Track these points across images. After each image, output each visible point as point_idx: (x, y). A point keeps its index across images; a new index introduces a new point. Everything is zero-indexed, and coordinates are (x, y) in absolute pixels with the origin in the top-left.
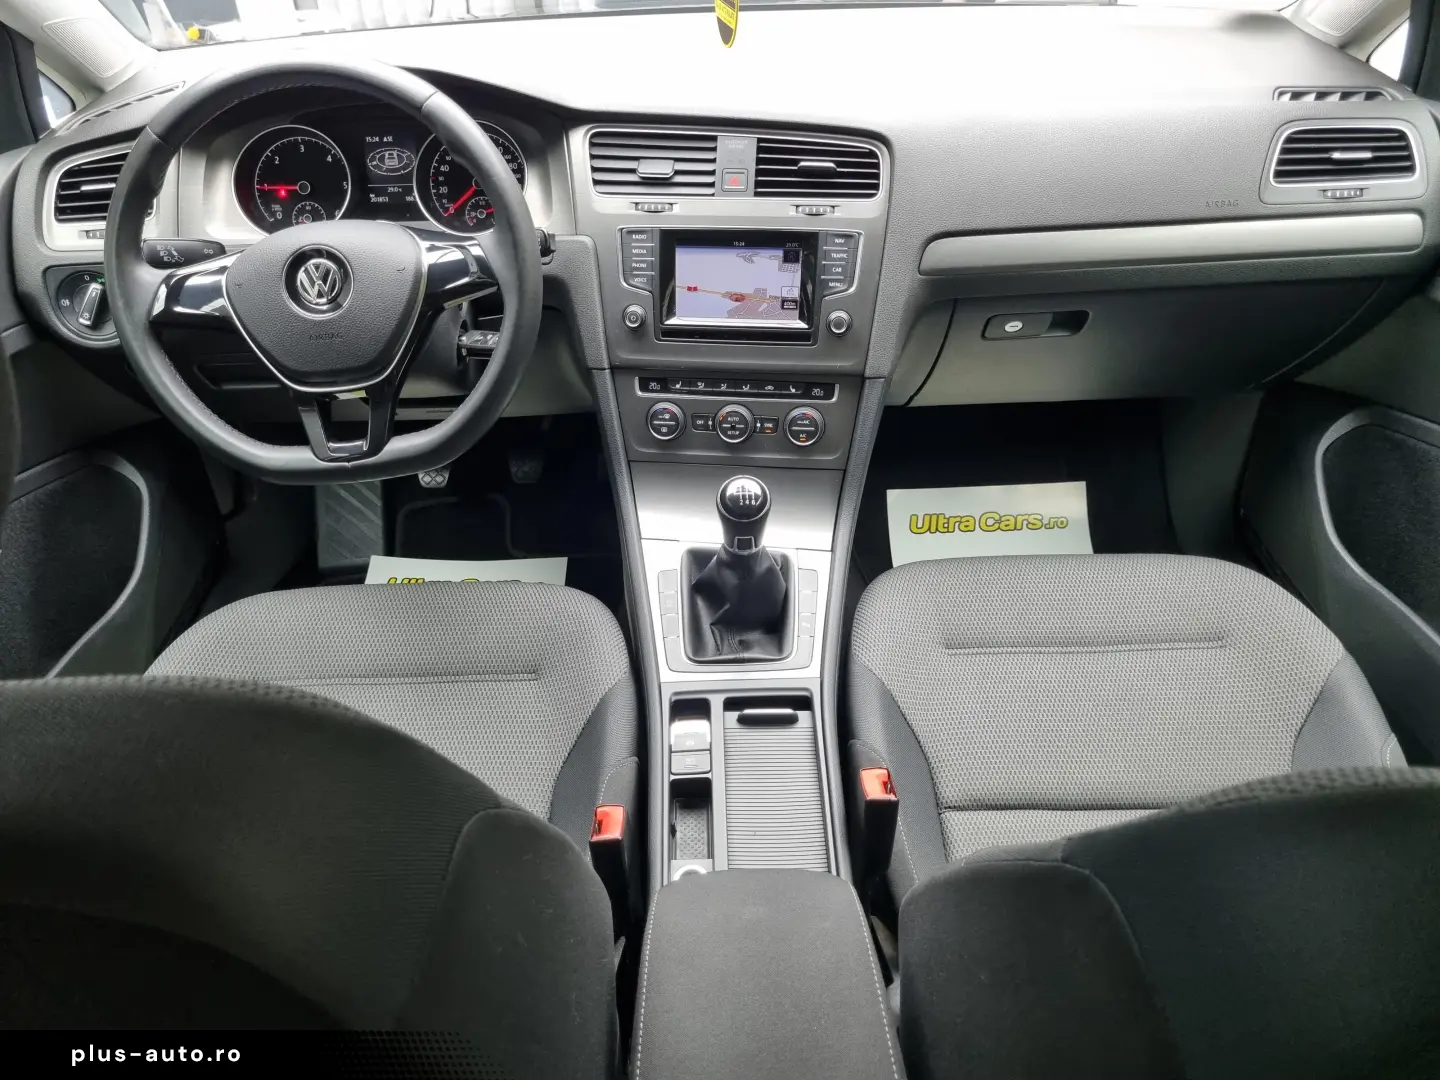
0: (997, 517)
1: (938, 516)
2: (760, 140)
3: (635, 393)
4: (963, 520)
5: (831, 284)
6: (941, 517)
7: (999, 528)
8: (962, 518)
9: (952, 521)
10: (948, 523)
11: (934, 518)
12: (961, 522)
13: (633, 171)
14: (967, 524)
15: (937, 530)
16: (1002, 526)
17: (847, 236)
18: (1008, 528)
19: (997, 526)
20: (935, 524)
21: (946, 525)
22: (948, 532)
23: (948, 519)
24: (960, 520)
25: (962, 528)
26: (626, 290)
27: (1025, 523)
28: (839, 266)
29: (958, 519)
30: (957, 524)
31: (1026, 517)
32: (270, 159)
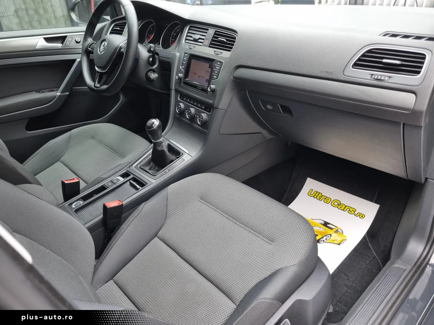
0: (339, 203)
1: (320, 193)
2: (216, 31)
3: (178, 98)
4: (327, 198)
5: (214, 76)
6: (320, 194)
7: (338, 207)
8: (327, 197)
9: (323, 197)
10: (321, 197)
11: (318, 193)
12: (326, 199)
13: (191, 37)
14: (327, 200)
15: (316, 198)
16: (339, 207)
17: (221, 62)
18: (341, 208)
19: (337, 206)
20: (317, 196)
21: (320, 198)
22: (319, 200)
23: (322, 196)
24: (326, 198)
25: (325, 201)
26: (181, 69)
27: (348, 210)
28: (217, 71)
29: (325, 197)
30: (324, 199)
31: (350, 208)
32: (150, 28)
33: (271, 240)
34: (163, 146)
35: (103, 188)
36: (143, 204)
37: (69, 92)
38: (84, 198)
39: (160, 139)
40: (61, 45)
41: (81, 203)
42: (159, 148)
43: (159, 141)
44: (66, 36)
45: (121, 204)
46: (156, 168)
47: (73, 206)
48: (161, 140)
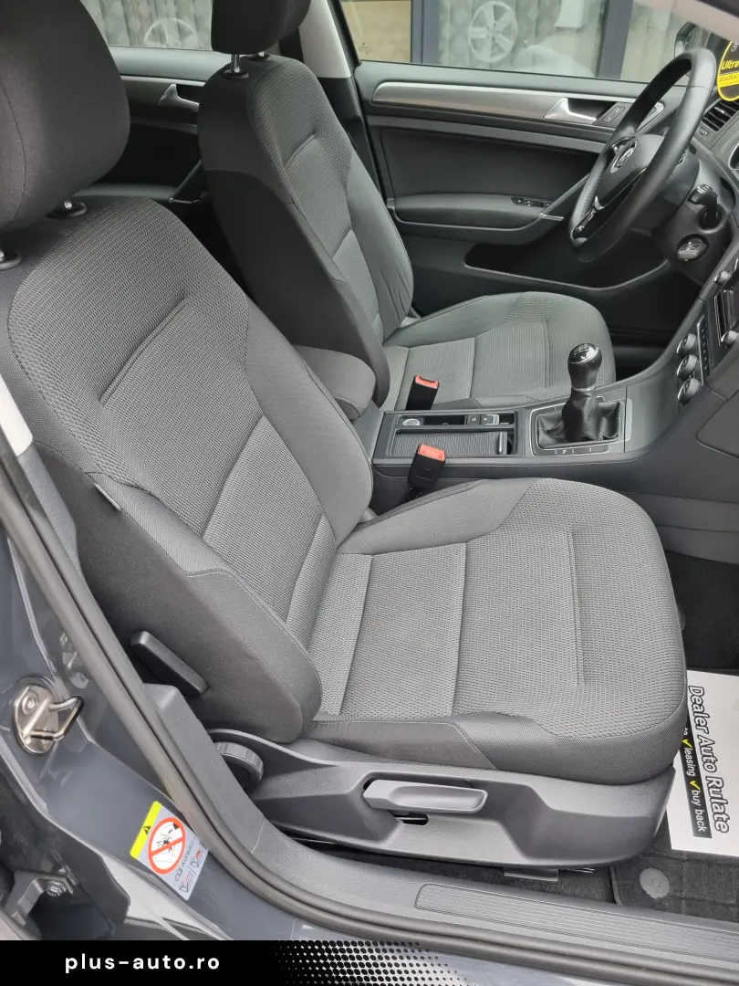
3: (697, 323)
33: (587, 676)
34: (584, 404)
35: (460, 420)
36: (484, 480)
37: (565, 217)
38: (428, 420)
39: (586, 387)
40: (594, 119)
41: (418, 424)
42: (576, 404)
43: (582, 390)
44: (614, 103)
45: (443, 459)
46: (562, 436)
47: (406, 423)
48: (588, 389)
